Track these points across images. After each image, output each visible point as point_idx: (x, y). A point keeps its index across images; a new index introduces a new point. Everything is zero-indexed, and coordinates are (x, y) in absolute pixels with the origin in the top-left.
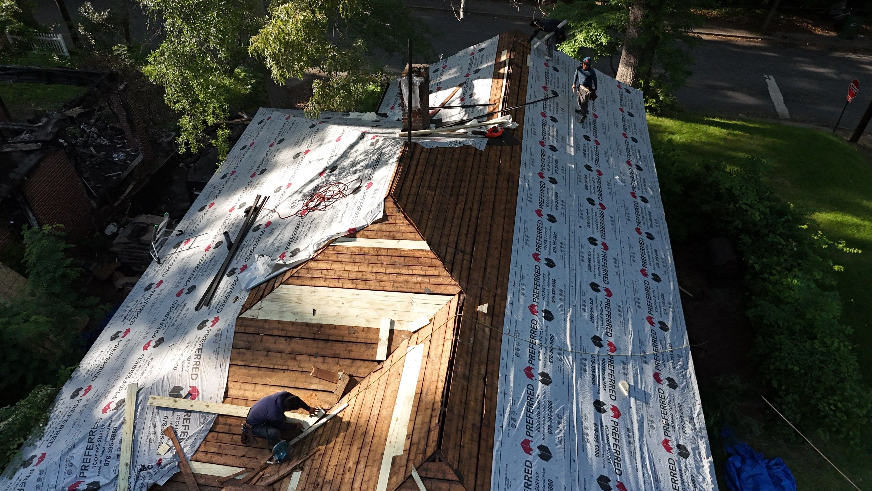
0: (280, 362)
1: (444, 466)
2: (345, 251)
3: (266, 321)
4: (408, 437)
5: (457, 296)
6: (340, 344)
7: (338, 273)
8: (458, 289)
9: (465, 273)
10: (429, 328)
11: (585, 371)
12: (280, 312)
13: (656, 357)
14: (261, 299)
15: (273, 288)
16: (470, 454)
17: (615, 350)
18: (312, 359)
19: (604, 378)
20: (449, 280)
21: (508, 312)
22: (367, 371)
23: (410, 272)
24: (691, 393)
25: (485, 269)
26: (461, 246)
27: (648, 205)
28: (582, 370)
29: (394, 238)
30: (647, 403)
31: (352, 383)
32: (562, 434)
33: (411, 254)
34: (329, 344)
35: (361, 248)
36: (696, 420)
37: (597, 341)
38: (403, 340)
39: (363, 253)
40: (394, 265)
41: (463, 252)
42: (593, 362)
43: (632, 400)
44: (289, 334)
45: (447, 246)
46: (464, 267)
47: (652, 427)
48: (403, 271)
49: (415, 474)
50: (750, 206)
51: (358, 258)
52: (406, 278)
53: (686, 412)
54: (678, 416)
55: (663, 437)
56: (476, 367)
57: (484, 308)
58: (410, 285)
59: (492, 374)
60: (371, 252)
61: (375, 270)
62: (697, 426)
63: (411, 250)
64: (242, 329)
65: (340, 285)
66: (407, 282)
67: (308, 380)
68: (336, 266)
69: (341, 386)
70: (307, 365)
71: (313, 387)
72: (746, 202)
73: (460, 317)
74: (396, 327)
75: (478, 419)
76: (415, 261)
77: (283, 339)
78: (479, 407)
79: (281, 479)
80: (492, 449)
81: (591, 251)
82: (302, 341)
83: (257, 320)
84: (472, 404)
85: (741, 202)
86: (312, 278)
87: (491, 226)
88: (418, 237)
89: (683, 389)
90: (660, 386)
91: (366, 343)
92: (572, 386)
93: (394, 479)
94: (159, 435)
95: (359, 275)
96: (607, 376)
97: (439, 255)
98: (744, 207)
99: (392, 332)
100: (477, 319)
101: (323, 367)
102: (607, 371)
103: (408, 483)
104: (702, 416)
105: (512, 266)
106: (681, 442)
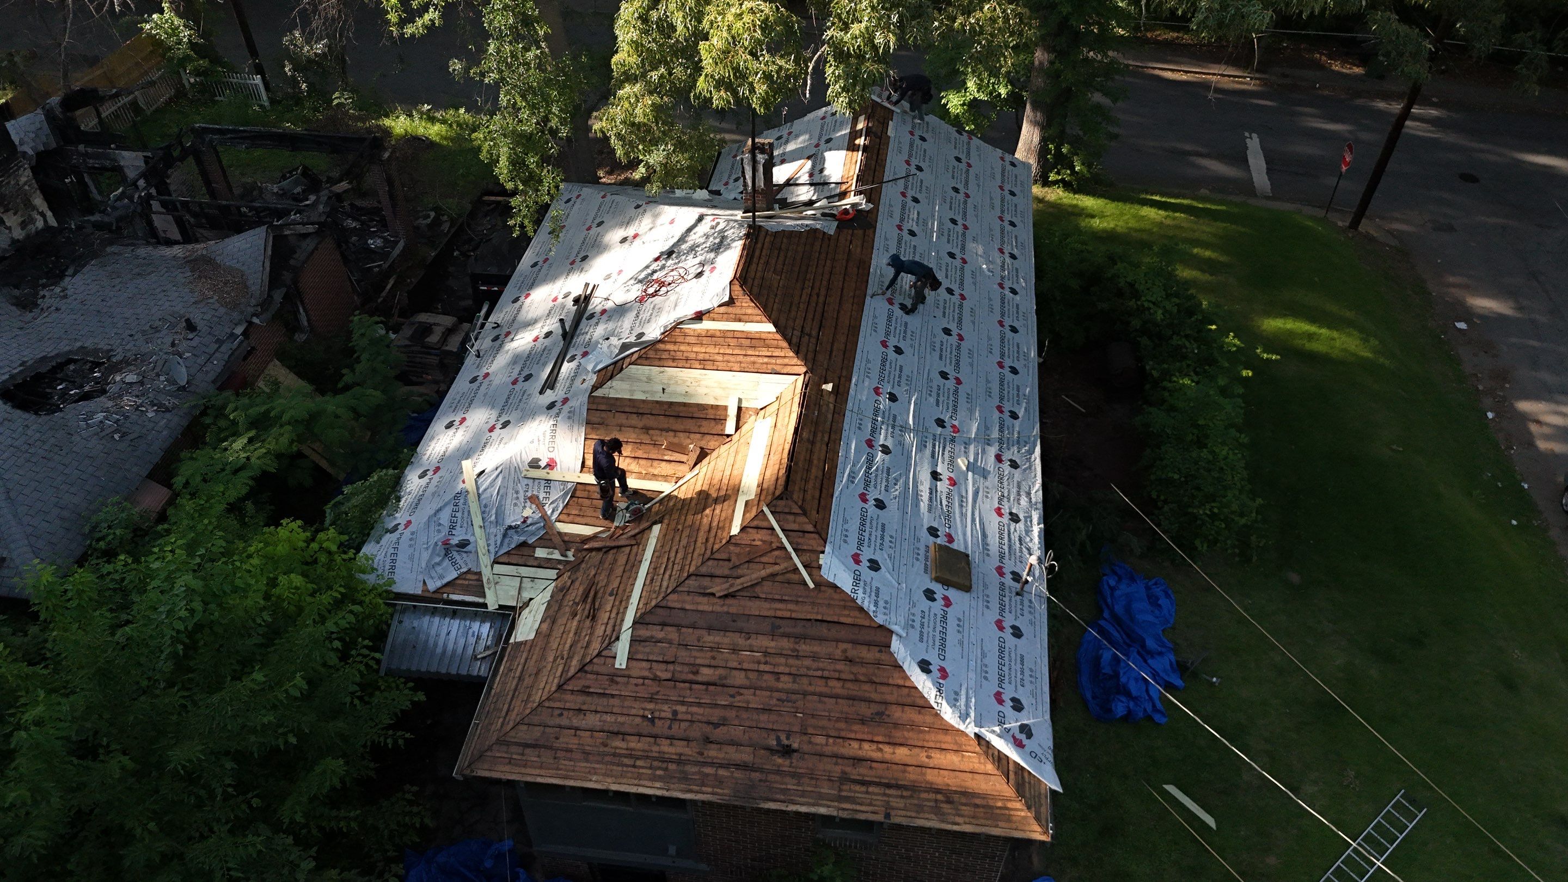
0: (634, 436)
1: (790, 502)
2: (692, 333)
3: (617, 399)
4: (758, 486)
5: (802, 376)
6: (690, 420)
7: (685, 354)
8: (804, 369)
9: (810, 356)
10: (775, 406)
11: (925, 446)
12: (630, 391)
13: (1001, 441)
14: (611, 378)
15: (622, 369)
16: (813, 497)
17: (958, 431)
18: (664, 433)
19: (943, 454)
20: (795, 361)
21: (852, 392)
22: (717, 444)
23: (757, 353)
24: (1033, 475)
25: (831, 352)
26: (807, 330)
27: (1018, 298)
28: (922, 446)
29: (740, 321)
30: (985, 478)
31: (703, 455)
32: (897, 493)
33: (757, 336)
34: (680, 420)
35: (708, 331)
36: (1032, 496)
37: (940, 423)
38: (751, 416)
39: (710, 335)
40: (741, 346)
41: (810, 335)
42: (934, 440)
43: (970, 474)
44: (641, 411)
45: (793, 329)
46: (810, 349)
47: (987, 497)
48: (750, 352)
49: (766, 509)
50: (1154, 303)
51: (705, 340)
52: (752, 359)
53: (1024, 487)
54: (1015, 490)
55: (997, 505)
56: (820, 435)
57: (829, 387)
58: (757, 366)
59: (835, 442)
60: (718, 334)
61: (721, 351)
62: (1034, 500)
63: (757, 332)
64: (594, 407)
65: (688, 365)
66: (754, 363)
67: (661, 452)
68: (683, 348)
69: (693, 457)
70: (659, 438)
71: (666, 458)
72: (1150, 299)
73: (805, 393)
74: (744, 405)
75: (820, 473)
76: (762, 343)
77: (635, 416)
78: (821, 464)
79: (643, 531)
80: (832, 496)
81: (944, 341)
82: (653, 417)
83: (609, 398)
84: (815, 462)
85: (1143, 299)
86: (660, 359)
87: (838, 312)
88: (764, 319)
89: (1025, 470)
90: (1001, 465)
91: (715, 419)
92: (911, 458)
93: (748, 515)
94: (522, 499)
95: (707, 356)
96: (946, 452)
97: (785, 337)
98: (1146, 304)
99: (740, 409)
100: (822, 395)
101: (676, 440)
102: (948, 449)
103: (760, 516)
104: (1041, 493)
105: (859, 351)
106: (1014, 511)
